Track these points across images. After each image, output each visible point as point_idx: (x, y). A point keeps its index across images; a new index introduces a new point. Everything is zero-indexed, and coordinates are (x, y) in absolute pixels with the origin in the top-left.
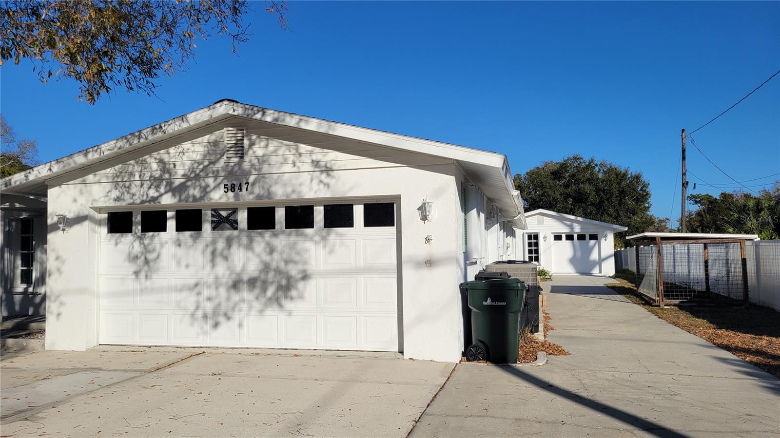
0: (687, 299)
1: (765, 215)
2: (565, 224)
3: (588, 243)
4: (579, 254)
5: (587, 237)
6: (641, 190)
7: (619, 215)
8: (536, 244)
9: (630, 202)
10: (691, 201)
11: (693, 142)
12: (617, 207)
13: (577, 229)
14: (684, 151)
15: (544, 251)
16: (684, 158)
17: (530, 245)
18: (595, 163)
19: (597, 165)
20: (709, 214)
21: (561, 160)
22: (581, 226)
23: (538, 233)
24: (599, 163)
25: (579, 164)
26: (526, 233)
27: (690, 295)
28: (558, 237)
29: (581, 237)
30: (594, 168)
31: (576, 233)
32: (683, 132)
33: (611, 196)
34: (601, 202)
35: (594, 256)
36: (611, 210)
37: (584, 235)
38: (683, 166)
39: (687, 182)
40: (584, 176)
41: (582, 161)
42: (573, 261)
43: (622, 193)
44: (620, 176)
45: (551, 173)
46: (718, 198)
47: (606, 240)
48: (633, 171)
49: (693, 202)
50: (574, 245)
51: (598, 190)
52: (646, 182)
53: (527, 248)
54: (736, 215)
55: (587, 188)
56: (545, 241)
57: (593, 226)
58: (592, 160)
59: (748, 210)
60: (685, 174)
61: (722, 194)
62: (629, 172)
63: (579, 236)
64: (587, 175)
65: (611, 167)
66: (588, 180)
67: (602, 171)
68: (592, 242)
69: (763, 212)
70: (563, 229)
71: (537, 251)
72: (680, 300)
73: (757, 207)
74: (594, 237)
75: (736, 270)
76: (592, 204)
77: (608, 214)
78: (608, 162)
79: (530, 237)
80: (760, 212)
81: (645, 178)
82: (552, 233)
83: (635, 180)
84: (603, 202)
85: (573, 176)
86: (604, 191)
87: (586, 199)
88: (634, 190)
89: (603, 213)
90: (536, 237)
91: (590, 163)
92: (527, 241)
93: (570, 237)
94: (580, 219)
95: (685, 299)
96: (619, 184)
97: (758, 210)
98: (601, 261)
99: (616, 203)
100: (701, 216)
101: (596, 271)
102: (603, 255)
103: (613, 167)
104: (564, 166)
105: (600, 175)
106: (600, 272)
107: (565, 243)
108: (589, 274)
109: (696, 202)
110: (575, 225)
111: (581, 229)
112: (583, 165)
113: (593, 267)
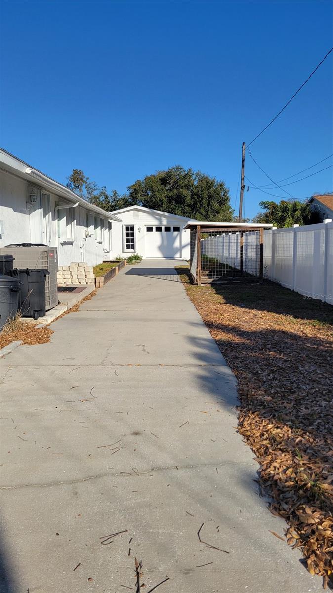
0: (218, 278)
1: (298, 214)
2: (156, 218)
3: (173, 234)
4: (166, 243)
5: (172, 229)
6: (224, 195)
7: (207, 214)
8: (133, 235)
9: (215, 205)
10: (262, 206)
11: (250, 153)
12: (207, 208)
13: (165, 222)
14: (243, 161)
15: (139, 241)
16: (243, 166)
17: (128, 235)
18: (192, 172)
19: (193, 175)
20: (272, 215)
21: (166, 170)
22: (168, 220)
23: (133, 225)
24: (195, 173)
25: (180, 173)
26: (125, 225)
27: (221, 275)
28: (150, 229)
29: (167, 229)
30: (191, 177)
31: (164, 225)
32: (243, 145)
33: (202, 199)
34: (195, 203)
35: (177, 244)
36: (202, 211)
37: (170, 228)
38: (243, 172)
39: (244, 186)
40: (183, 183)
41: (182, 170)
42: (161, 248)
43: (210, 197)
44: (209, 184)
45: (160, 179)
46: (279, 204)
47: (185, 231)
48: (218, 180)
49: (263, 207)
50: (162, 236)
51: (193, 194)
52: (227, 189)
53: (125, 238)
54: (280, 214)
55: (184, 192)
56: (139, 232)
57: (177, 220)
58: (190, 170)
59: (288, 210)
60: (243, 179)
61: (281, 201)
62: (216, 181)
63: (165, 228)
64: (186, 182)
65: (204, 176)
66: (186, 186)
67: (197, 179)
68: (176, 233)
69: (297, 212)
70: (154, 223)
71: (133, 241)
72: (213, 279)
73: (294, 208)
74: (177, 229)
75: (252, 254)
76: (189, 205)
77: (199, 213)
78: (202, 173)
79: (128, 229)
80: (295, 212)
81: (226, 186)
82: (145, 226)
83: (220, 187)
84: (196, 204)
85: (176, 182)
86: (197, 195)
87: (184, 201)
88: (218, 194)
89: (196, 212)
90: (133, 229)
91: (188, 172)
92: (125, 232)
93: (159, 229)
94: (166, 214)
95: (217, 278)
96: (208, 190)
97: (295, 210)
98: (182, 247)
99: (206, 205)
100: (268, 217)
101: (177, 256)
102: (183, 243)
103: (205, 177)
104: (169, 174)
105: (195, 183)
106: (181, 257)
107: (155, 234)
108: (173, 259)
109: (265, 207)
110: (163, 219)
111: (168, 222)
112: (183, 174)
113: (176, 253)
